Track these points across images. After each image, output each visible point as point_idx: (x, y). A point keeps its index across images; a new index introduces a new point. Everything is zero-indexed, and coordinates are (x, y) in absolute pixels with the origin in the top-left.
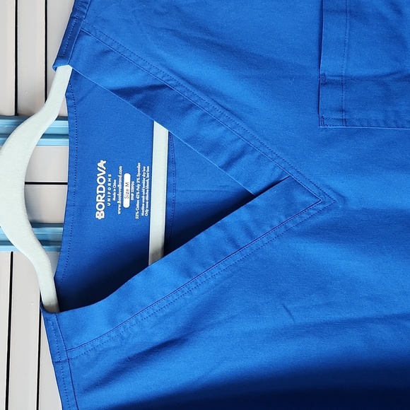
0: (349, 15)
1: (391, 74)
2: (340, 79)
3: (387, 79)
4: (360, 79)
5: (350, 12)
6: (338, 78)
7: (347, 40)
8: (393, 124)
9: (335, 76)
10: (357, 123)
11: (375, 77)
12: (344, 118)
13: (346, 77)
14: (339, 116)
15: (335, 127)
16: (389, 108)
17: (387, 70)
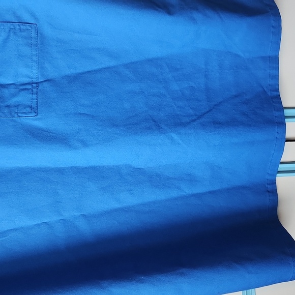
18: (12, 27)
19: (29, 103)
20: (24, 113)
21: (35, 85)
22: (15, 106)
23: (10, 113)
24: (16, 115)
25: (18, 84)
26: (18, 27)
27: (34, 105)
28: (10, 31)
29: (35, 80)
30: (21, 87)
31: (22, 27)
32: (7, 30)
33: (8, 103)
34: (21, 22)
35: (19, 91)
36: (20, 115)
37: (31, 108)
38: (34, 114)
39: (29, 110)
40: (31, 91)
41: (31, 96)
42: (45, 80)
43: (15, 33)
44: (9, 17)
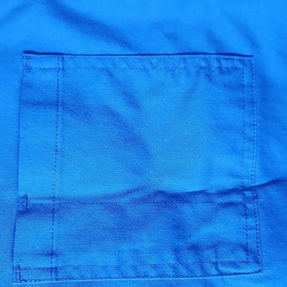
0: (60, 109)
1: (128, 192)
2: (51, 202)
3: (122, 201)
4: (82, 202)
5: (63, 104)
6: (47, 202)
7: (59, 145)
8: (132, 273)
9: (43, 198)
10: (75, 274)
11: (105, 197)
12: (54, 266)
13: (59, 199)
14: (46, 263)
15: (38, 282)
16: (125, 247)
17: (122, 187)
18: (203, 64)
19: (242, 239)
20: (233, 264)
21: (248, 194)
22: (210, 247)
23: (201, 263)
24: (213, 271)
25: (213, 191)
26: (216, 64)
27: (252, 245)
28: (198, 72)
29: (247, 182)
30: (219, 200)
31: (224, 63)
32: (193, 70)
33: (194, 239)
34: (221, 51)
35: (217, 209)
36: (223, 269)
37: (246, 249)
38: (255, 268)
39: (242, 256)
40: (242, 208)
41: (243, 220)
42: (269, 180)
43: (209, 77)
44: (199, 43)
